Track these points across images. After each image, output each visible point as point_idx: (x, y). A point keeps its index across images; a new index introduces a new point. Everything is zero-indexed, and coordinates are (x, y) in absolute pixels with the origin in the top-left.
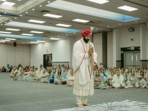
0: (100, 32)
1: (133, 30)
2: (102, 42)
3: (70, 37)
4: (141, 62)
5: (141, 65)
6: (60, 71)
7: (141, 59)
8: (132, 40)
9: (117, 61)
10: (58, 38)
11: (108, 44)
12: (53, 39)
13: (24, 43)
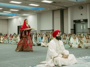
0: (58, 10)
1: (82, 8)
2: (60, 17)
3: (37, 13)
4: (89, 29)
5: (89, 32)
6: (36, 36)
7: (88, 28)
8: (81, 14)
9: (71, 29)
10: (29, 14)
11: (64, 18)
12: (25, 15)
13: (3, 18)
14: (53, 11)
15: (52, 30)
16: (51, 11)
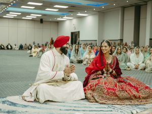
0: (132, 6)
2: (133, 17)
3: (99, 12)
9: (150, 39)
11: (141, 20)
12: (79, 14)
13: (51, 20)
14: (124, 8)
15: (120, 40)
16: (120, 8)
